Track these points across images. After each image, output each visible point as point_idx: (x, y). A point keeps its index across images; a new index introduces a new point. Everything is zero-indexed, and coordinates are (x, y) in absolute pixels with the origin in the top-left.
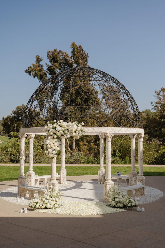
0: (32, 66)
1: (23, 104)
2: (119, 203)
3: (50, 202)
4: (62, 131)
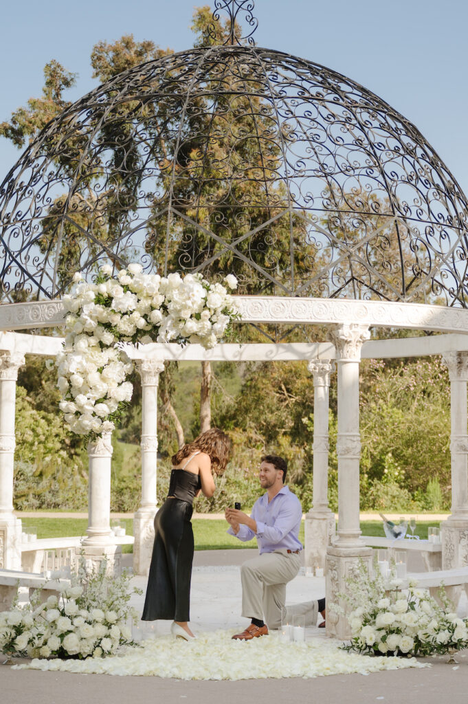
0: (26, 107)
2: (397, 633)
3: (81, 629)
4: (139, 311)
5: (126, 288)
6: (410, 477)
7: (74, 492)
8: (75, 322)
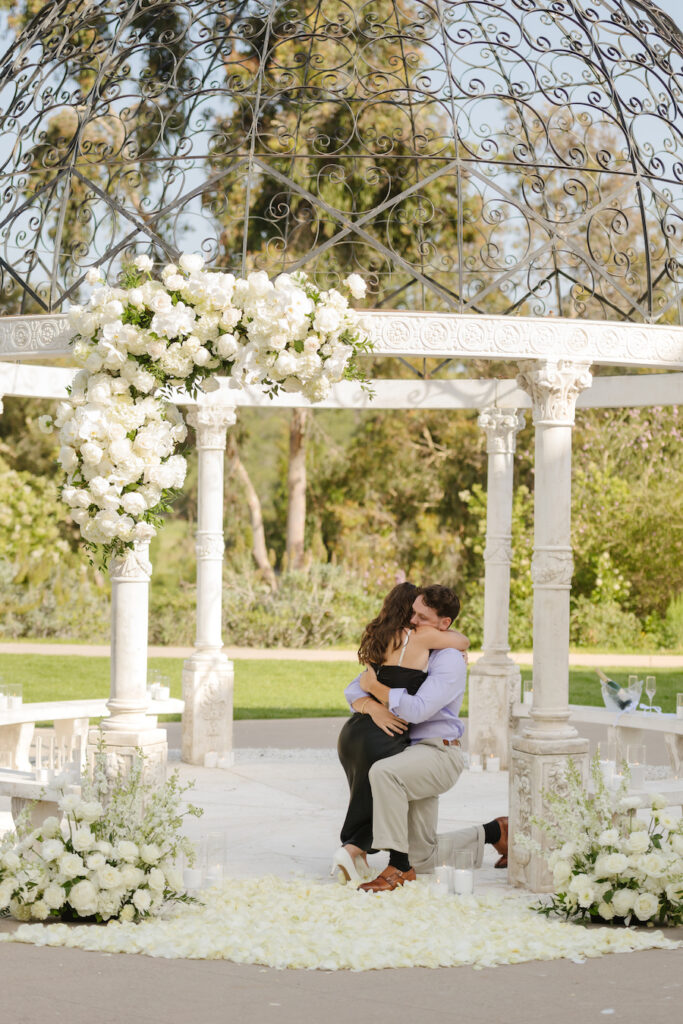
2: (630, 888)
3: (99, 873)
4: (199, 336)
5: (177, 296)
6: (639, 593)
7: (81, 611)
8: (88, 353)
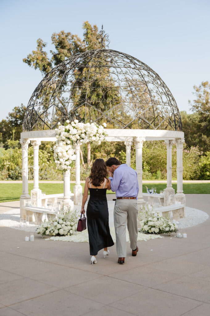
0: (32, 53)
1: (22, 104)
2: (154, 227)
3: (64, 228)
4: (78, 134)
6: (152, 169)
8: (59, 137)
